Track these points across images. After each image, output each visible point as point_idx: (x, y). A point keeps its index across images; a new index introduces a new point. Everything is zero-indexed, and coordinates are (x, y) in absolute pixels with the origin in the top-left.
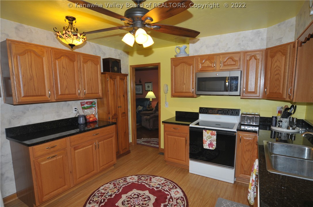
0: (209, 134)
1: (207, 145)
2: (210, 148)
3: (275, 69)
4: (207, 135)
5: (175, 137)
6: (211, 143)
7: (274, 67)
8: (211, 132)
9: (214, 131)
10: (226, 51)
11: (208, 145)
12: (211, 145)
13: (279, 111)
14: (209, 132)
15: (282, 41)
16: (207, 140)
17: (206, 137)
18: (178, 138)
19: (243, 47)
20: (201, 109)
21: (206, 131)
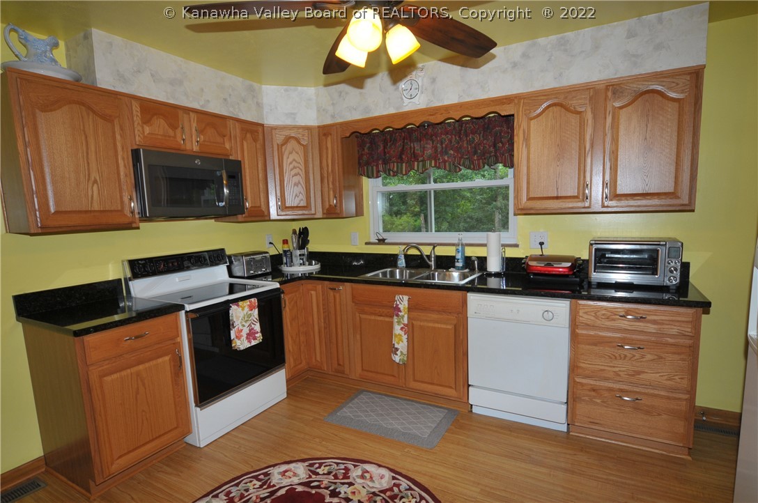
0: (247, 309)
1: (245, 339)
2: (250, 342)
3: (291, 166)
4: (241, 315)
5: (134, 370)
6: (250, 330)
7: (289, 162)
8: (249, 303)
9: (253, 300)
10: (202, 106)
11: (247, 338)
12: (251, 335)
13: (284, 240)
14: (245, 304)
15: (296, 120)
16: (244, 326)
17: (240, 321)
18: (147, 365)
19: (231, 109)
20: (133, 264)
21: (238, 305)
